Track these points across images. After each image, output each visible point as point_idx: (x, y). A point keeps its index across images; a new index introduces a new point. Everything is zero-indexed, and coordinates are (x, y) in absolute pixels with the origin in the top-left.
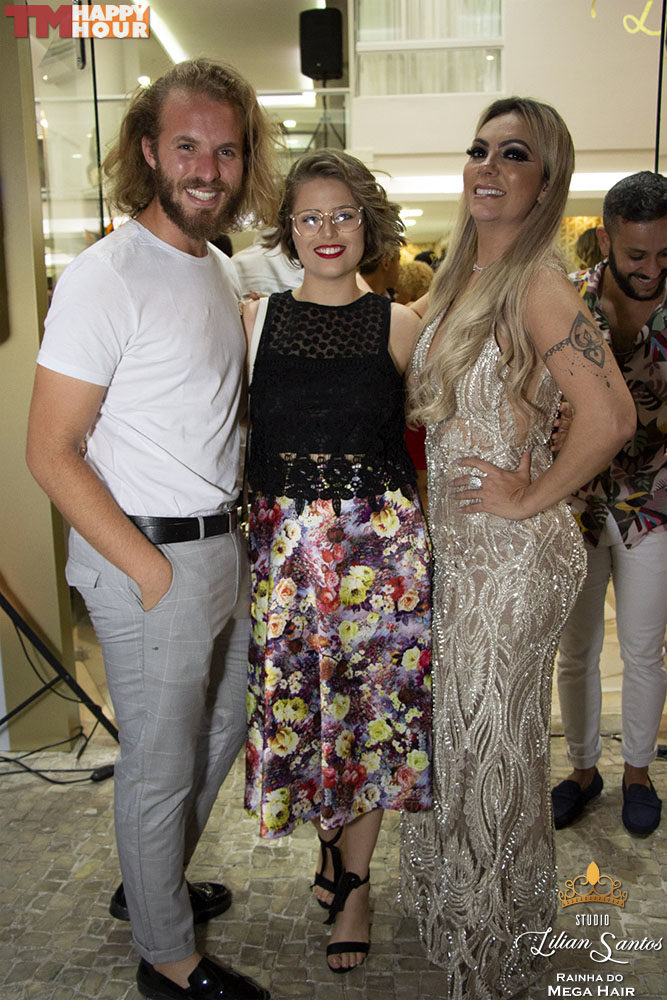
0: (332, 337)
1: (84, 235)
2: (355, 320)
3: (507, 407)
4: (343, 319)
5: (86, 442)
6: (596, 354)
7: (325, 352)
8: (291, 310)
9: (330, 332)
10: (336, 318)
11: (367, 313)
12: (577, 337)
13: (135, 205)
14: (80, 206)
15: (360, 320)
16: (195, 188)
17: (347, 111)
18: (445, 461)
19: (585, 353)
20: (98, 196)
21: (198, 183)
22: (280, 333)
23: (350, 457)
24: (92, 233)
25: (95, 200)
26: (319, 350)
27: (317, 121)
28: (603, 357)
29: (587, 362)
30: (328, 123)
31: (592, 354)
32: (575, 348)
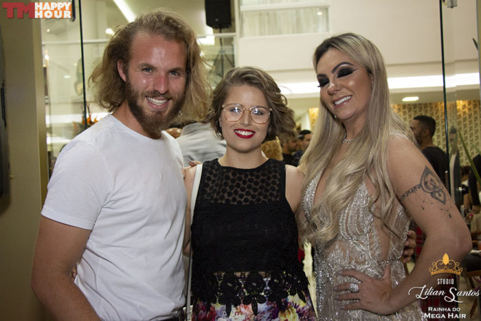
0: (247, 190)
1: (73, 125)
2: (262, 178)
3: (375, 232)
4: (254, 178)
5: (76, 268)
6: (440, 195)
7: (242, 200)
8: (218, 172)
9: (245, 186)
10: (249, 177)
11: (270, 172)
12: (426, 183)
13: (112, 103)
14: (70, 107)
15: (266, 178)
16: (153, 97)
17: (235, 47)
18: (330, 272)
19: (432, 194)
20: (83, 101)
21: (155, 94)
22: (211, 188)
23: (262, 273)
24: (78, 123)
25: (81, 103)
26: (238, 199)
27: (217, 53)
28: (445, 196)
29: (434, 200)
30: (224, 54)
31: (437, 195)
32: (425, 191)
